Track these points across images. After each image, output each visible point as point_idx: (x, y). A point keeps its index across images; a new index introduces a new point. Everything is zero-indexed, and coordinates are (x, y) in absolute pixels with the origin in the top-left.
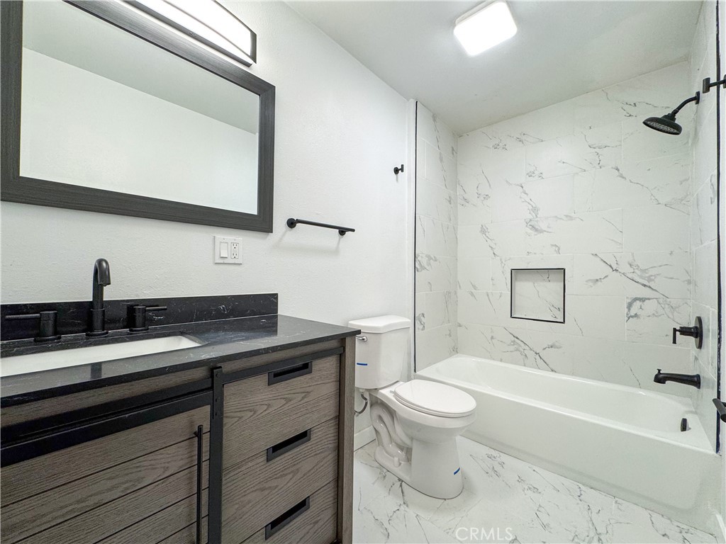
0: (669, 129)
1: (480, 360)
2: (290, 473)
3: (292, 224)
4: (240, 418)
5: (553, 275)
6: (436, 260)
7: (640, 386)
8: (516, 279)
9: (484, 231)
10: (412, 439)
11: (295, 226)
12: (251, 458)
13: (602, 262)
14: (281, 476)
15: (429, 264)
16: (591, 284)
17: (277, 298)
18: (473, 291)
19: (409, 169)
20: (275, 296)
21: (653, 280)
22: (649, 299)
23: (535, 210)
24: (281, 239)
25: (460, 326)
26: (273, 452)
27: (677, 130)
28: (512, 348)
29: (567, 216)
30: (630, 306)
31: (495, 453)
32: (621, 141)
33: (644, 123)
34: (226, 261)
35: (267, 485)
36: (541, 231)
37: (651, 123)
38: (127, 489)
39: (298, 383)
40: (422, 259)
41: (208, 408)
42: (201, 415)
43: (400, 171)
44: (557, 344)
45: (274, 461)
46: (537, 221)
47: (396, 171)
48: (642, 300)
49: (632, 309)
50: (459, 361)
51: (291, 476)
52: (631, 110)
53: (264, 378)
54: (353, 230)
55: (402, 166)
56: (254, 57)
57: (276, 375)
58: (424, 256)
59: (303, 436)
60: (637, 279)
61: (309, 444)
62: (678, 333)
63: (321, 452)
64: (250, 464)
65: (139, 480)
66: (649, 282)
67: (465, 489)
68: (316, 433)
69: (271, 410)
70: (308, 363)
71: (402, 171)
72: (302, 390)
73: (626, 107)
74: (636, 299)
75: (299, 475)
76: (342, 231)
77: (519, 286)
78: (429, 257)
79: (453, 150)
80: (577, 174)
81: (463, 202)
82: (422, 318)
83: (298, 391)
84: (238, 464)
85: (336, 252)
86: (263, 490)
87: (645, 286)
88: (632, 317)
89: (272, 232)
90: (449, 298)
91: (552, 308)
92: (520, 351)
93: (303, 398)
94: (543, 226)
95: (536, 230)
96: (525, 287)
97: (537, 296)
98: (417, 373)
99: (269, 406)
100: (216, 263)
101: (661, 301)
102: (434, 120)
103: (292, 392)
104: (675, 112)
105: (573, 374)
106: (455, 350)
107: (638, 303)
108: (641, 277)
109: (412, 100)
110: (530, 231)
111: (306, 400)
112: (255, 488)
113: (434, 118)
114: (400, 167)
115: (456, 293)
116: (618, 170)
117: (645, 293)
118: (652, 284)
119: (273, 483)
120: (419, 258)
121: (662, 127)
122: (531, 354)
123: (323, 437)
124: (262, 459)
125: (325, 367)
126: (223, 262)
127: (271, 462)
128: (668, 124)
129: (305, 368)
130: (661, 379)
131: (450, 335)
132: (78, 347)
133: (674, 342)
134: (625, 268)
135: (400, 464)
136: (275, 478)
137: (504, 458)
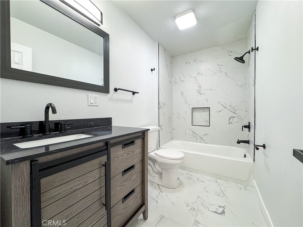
0: (241, 61)
1: (181, 141)
2: (129, 180)
3: (116, 90)
4: (114, 160)
5: (206, 110)
6: (166, 105)
7: (232, 146)
8: (193, 112)
9: (182, 94)
10: (162, 169)
11: (117, 91)
12: (118, 175)
13: (221, 105)
14: (127, 181)
15: (163, 106)
16: (218, 112)
17: (111, 119)
18: (179, 116)
19: (157, 69)
20: (111, 118)
21: (236, 111)
22: (235, 117)
23: (200, 86)
24: (112, 96)
25: (174, 129)
26: (124, 172)
27: (243, 62)
28: (193, 136)
29: (210, 89)
30: (229, 119)
31: (189, 172)
32: (227, 64)
33: (234, 59)
34: (93, 105)
35: (122, 184)
36: (202, 94)
37: (236, 59)
38: (84, 184)
39: (131, 148)
40: (161, 104)
41: (106, 156)
42: (104, 159)
43: (153, 70)
44: (207, 134)
45: (124, 176)
46: (201, 91)
47: (152, 70)
48: (233, 117)
49: (230, 120)
50: (174, 142)
51: (129, 181)
52: (230, 53)
53: (121, 146)
54: (138, 93)
55: (154, 68)
56: (102, 22)
57: (125, 145)
58: (162, 103)
59: (133, 167)
60: (232, 110)
61: (134, 170)
62: (243, 127)
63: (138, 173)
64: (118, 177)
65: (87, 181)
66: (235, 111)
67: (181, 184)
68: (136, 166)
69: (123, 157)
70: (133, 141)
71: (154, 70)
72: (132, 150)
73: (229, 52)
74: (231, 117)
75: (132, 181)
76: (134, 93)
77: (194, 113)
78: (163, 103)
79: (171, 63)
80: (213, 74)
81: (175, 83)
82: (161, 126)
83: (131, 151)
84: (114, 177)
85: (131, 101)
86: (121, 186)
87: (234, 113)
88: (230, 123)
89: (109, 93)
90: (170, 119)
91: (206, 121)
92: (195, 137)
93: (132, 153)
94: (202, 92)
95: (200, 94)
96: (197, 114)
97: (201, 117)
98: (160, 147)
99: (122, 156)
100: (89, 106)
101: (238, 117)
102: (165, 51)
103: (130, 151)
104: (243, 56)
105: (212, 144)
106: (172, 139)
107: (232, 119)
108: (233, 110)
109: (157, 43)
110: (198, 94)
111: (133, 154)
112: (119, 185)
113: (165, 50)
114: (153, 69)
115: (172, 117)
116: (226, 73)
117: (234, 115)
118: (236, 112)
119: (124, 184)
120: (160, 104)
121: (239, 60)
122: (198, 138)
123: (138, 167)
124: (121, 175)
125: (138, 142)
126: (91, 105)
127: (123, 176)
128: (241, 59)
129: (132, 143)
130: (239, 142)
131: (171, 133)
132: (43, 139)
133: (243, 130)
134: (228, 107)
135: (157, 179)
136: (125, 182)
137: (192, 173)
